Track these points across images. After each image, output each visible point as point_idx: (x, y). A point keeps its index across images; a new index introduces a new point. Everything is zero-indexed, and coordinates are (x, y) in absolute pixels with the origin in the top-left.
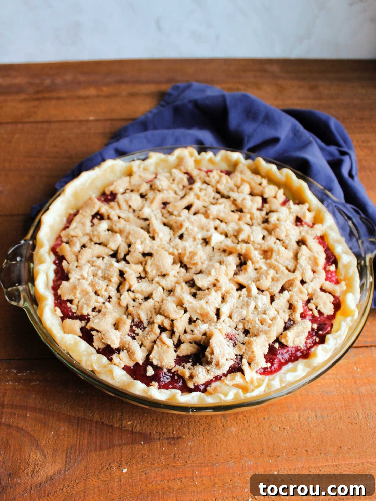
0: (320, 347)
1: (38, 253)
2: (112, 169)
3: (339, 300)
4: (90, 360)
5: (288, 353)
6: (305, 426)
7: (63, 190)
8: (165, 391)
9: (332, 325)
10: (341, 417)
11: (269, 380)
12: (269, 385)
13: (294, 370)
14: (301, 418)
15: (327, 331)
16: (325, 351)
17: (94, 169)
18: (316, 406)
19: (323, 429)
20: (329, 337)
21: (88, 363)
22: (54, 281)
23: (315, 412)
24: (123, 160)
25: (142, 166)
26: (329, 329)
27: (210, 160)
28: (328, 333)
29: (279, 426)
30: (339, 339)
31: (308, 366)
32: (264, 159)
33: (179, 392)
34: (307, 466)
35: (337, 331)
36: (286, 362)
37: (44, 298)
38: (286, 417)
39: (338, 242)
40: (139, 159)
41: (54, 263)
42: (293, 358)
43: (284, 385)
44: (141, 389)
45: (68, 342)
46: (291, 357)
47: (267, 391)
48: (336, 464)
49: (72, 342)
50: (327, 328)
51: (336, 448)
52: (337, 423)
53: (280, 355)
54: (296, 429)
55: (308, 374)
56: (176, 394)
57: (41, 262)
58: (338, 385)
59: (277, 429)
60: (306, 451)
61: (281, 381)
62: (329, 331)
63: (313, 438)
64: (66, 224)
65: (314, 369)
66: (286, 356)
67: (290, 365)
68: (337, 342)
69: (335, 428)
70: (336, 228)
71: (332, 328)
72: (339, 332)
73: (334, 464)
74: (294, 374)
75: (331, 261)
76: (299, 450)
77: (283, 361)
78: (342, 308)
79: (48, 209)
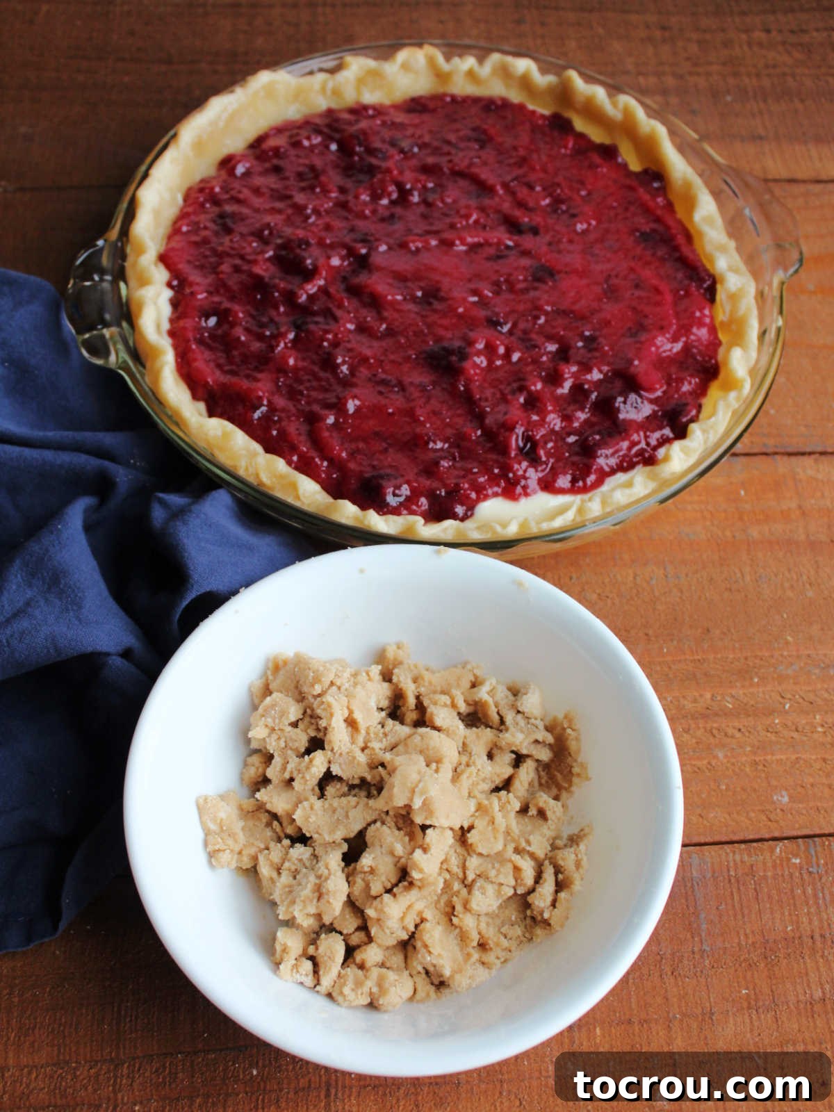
0: (677, 446)
1: (135, 264)
2: (269, 91)
3: (717, 362)
4: (253, 464)
5: (616, 456)
6: (646, 594)
7: (175, 136)
8: (395, 518)
9: (699, 407)
10: (712, 579)
11: (583, 501)
12: (580, 511)
13: (629, 484)
14: (638, 578)
15: (689, 417)
16: (686, 451)
17: (232, 92)
18: (666, 559)
19: (678, 599)
20: (694, 427)
21: (251, 470)
22: (171, 321)
23: (665, 569)
24: (289, 72)
25: (330, 85)
26: (694, 412)
27: (471, 74)
28: (693, 420)
29: (597, 591)
30: (711, 432)
31: (653, 477)
32: (581, 74)
33: (420, 520)
34: (647, 659)
35: (710, 417)
36: (613, 472)
37: (156, 352)
38: (612, 576)
39: (723, 249)
40: (321, 70)
41: (169, 285)
42: (625, 464)
43: (608, 510)
44: (351, 515)
45: (212, 433)
46: (622, 462)
47: (579, 519)
48: (699, 657)
49: (219, 433)
50: (690, 411)
51: (700, 630)
52: (703, 588)
53: (602, 458)
54: (628, 597)
55: (654, 492)
56: (415, 523)
57: (144, 282)
58: (708, 523)
59: (594, 597)
60: (647, 635)
61: (604, 503)
62: (692, 417)
63: (659, 614)
64: (185, 206)
65: (665, 483)
66: (613, 461)
67: (620, 477)
68: (708, 438)
69: (700, 598)
70: (719, 221)
71: (699, 412)
72: (713, 419)
73: (696, 657)
74: (627, 491)
75: (705, 286)
76: (633, 632)
77: (607, 469)
78: (722, 376)
79: (146, 176)
